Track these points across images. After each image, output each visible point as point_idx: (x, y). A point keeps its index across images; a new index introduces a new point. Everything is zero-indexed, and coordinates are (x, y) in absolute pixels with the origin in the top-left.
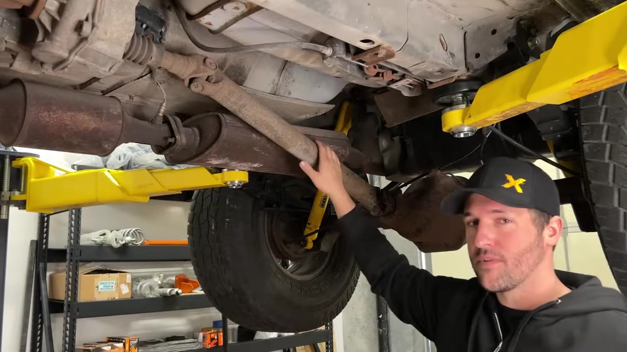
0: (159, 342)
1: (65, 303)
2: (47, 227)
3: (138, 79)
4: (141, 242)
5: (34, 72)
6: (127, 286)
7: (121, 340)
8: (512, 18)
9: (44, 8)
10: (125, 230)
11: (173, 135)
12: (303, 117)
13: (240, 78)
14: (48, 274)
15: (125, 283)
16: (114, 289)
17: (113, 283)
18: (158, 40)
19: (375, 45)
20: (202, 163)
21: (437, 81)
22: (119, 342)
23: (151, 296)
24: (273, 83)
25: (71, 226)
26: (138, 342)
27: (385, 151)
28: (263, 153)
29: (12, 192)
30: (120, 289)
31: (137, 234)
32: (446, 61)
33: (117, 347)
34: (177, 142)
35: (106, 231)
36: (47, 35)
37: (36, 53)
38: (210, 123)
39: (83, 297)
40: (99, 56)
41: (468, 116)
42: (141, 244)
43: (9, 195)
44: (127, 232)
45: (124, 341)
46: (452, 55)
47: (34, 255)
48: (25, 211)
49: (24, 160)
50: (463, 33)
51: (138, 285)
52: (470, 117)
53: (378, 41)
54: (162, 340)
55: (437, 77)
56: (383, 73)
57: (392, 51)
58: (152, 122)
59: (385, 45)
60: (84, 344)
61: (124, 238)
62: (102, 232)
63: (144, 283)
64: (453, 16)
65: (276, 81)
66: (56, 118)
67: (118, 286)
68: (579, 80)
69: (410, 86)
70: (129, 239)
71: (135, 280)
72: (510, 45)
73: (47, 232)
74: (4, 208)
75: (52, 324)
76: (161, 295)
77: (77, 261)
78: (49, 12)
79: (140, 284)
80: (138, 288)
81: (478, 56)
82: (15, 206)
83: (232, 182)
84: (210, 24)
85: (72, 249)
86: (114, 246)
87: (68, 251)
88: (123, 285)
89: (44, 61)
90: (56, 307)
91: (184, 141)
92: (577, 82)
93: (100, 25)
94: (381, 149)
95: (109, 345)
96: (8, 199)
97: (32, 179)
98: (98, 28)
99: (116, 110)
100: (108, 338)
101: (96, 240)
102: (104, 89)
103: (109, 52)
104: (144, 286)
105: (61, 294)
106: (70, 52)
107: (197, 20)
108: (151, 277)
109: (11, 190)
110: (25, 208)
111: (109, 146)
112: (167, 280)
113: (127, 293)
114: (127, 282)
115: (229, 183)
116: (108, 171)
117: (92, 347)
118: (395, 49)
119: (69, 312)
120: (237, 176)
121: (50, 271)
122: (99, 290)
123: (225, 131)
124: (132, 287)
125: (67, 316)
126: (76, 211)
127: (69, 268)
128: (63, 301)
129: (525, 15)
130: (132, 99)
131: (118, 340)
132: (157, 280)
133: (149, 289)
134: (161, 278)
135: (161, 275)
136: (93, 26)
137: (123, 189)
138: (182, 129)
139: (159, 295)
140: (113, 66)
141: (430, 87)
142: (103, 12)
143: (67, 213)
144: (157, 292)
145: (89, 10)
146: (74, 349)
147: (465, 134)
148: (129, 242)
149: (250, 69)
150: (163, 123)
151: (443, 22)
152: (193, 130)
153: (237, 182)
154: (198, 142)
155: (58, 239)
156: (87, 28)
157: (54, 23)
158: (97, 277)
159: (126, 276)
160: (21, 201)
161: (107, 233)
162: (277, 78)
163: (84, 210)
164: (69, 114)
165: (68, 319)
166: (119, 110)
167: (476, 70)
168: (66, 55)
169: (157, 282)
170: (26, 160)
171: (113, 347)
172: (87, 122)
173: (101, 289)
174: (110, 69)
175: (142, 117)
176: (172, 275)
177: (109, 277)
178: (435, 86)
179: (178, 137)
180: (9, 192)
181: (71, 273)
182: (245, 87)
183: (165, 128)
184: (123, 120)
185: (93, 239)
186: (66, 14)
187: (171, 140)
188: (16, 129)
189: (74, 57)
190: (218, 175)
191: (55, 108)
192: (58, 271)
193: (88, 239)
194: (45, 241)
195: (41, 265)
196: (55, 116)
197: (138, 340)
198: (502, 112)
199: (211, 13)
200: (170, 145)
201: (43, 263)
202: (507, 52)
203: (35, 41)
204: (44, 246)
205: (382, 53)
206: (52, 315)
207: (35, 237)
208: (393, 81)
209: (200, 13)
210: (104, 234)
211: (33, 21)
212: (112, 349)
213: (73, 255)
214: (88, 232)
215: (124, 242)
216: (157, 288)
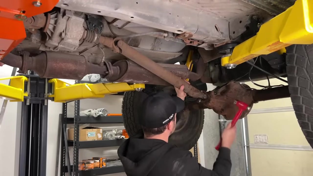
0: (116, 160)
1: (74, 142)
2: (66, 108)
3: (93, 47)
4: (106, 115)
5: (48, 50)
6: (100, 134)
7: (98, 159)
8: (248, 16)
9: (48, 28)
10: (99, 109)
11: (108, 70)
12: (169, 59)
13: (137, 44)
14: (67, 129)
15: (100, 133)
16: (95, 136)
17: (94, 133)
18: (100, 30)
19: (183, 32)
20: (122, 81)
21: (218, 44)
22: (97, 160)
23: (111, 139)
24: (152, 45)
25: (76, 107)
26: (106, 160)
27: (212, 71)
28: (148, 76)
29: (49, 94)
30: (97, 136)
31: (105, 111)
32: (218, 36)
33: (96, 162)
34: (109, 73)
35: (91, 110)
36: (50, 38)
37: (46, 44)
38: (123, 65)
39: (81, 139)
40: (69, 44)
41: (231, 59)
42: (107, 115)
43: (47, 95)
44: (100, 110)
45: (100, 159)
46: (222, 33)
47: (61, 120)
48: (54, 102)
49: (53, 80)
50: (228, 22)
51: (105, 134)
52: (231, 60)
53: (184, 31)
54: (117, 159)
55: (217, 42)
56: (193, 42)
57: (191, 34)
58: (99, 65)
59: (188, 32)
60: (83, 160)
61: (99, 113)
62: (89, 110)
63: (108, 133)
64: (221, 17)
65: (153, 44)
66: (59, 66)
67: (96, 134)
68: (268, 45)
69: (208, 46)
70: (101, 113)
71: (104, 132)
72: (247, 28)
73: (66, 110)
74: (46, 101)
75: (69, 151)
76: (116, 139)
77: (78, 123)
78: (50, 29)
79: (106, 134)
80: (106, 135)
81: (234, 33)
82: (50, 100)
83: (138, 89)
84: (117, 25)
85: (76, 118)
86: (94, 116)
87: (74, 119)
88: (99, 134)
89: (50, 47)
90: (70, 143)
91: (112, 72)
92: (268, 46)
93: (68, 34)
94: (211, 71)
95: (93, 161)
96: (47, 97)
97: (56, 88)
98: (67, 35)
99: (83, 61)
100: (93, 158)
101: (86, 114)
102: (80, 51)
103: (73, 43)
104: (108, 134)
105: (72, 138)
106: (59, 43)
107: (112, 24)
108: (112, 131)
109: (48, 93)
110: (54, 101)
111: (81, 76)
112: (119, 132)
113: (101, 138)
114: (101, 132)
115: (136, 89)
116: (87, 84)
117: (86, 161)
118: (193, 33)
119: (75, 146)
120: (139, 86)
121: (68, 128)
122: (88, 136)
123: (129, 68)
124: (103, 135)
125: (75, 148)
126: (78, 101)
127: (75, 126)
128: (73, 141)
129: (254, 14)
130: (92, 55)
131: (97, 159)
132: (114, 132)
133: (110, 136)
134: (116, 131)
135: (116, 129)
136: (66, 34)
137: (93, 92)
138: (112, 67)
139: (115, 139)
140: (75, 48)
141: (215, 47)
142: (69, 28)
143: (74, 102)
144: (114, 137)
145: (64, 28)
146: (78, 162)
147: (231, 67)
148: (102, 114)
149: (141, 40)
150: (104, 65)
151: (217, 19)
152: (117, 67)
153: (140, 89)
154: (119, 72)
155: (71, 114)
156: (63, 35)
157: (52, 33)
158: (88, 130)
159: (100, 130)
160: (52, 97)
161: (91, 111)
162: (153, 43)
163: (81, 100)
164: (64, 64)
165: (75, 149)
166: (85, 61)
167: (234, 39)
168: (57, 45)
169: (114, 133)
170: (54, 80)
171: (95, 162)
172: (71, 67)
173: (89, 136)
174: (74, 49)
175: (95, 63)
176: (121, 130)
177: (93, 130)
178: (217, 46)
179: (110, 71)
180: (47, 94)
181: (76, 129)
182: (139, 48)
183: (105, 67)
184: (86, 65)
185: (85, 113)
186: (56, 30)
187: (107, 72)
188: (44, 71)
189: (60, 45)
190: (132, 86)
191: (58, 62)
192: (71, 128)
193: (83, 114)
194: (65, 114)
195: (64, 125)
196: (58, 65)
197: (106, 159)
198: (243, 58)
199: (116, 21)
200: (107, 74)
201: (65, 124)
202: (246, 31)
203: (46, 40)
204: (65, 117)
205: (187, 35)
206: (69, 147)
207: (61, 113)
208: (199, 44)
209: (112, 21)
210: (90, 111)
211: (45, 33)
212: (94, 163)
213: (77, 120)
214: (84, 110)
215: (99, 115)
216: (114, 136)
